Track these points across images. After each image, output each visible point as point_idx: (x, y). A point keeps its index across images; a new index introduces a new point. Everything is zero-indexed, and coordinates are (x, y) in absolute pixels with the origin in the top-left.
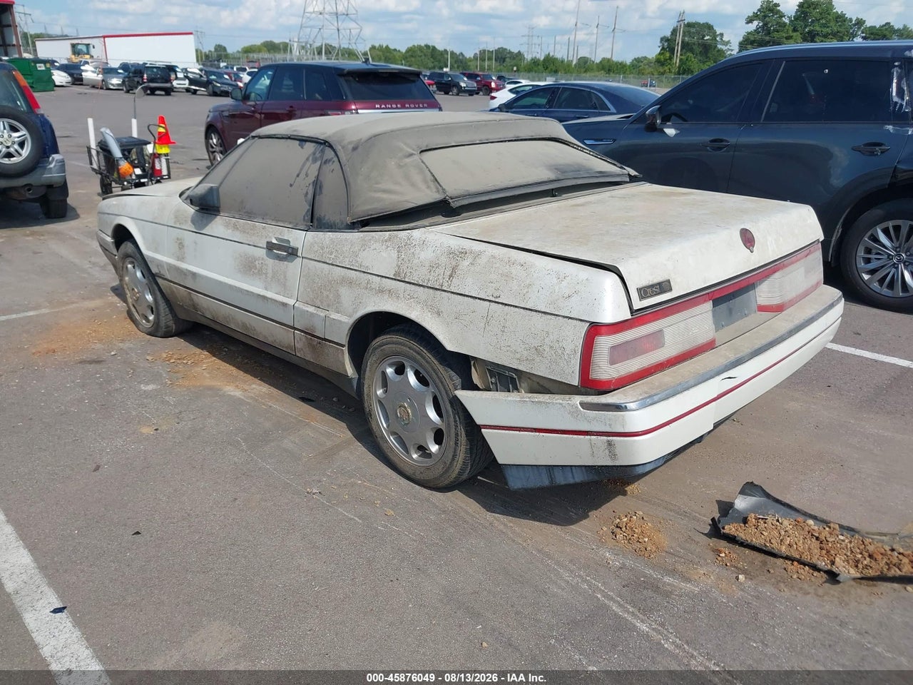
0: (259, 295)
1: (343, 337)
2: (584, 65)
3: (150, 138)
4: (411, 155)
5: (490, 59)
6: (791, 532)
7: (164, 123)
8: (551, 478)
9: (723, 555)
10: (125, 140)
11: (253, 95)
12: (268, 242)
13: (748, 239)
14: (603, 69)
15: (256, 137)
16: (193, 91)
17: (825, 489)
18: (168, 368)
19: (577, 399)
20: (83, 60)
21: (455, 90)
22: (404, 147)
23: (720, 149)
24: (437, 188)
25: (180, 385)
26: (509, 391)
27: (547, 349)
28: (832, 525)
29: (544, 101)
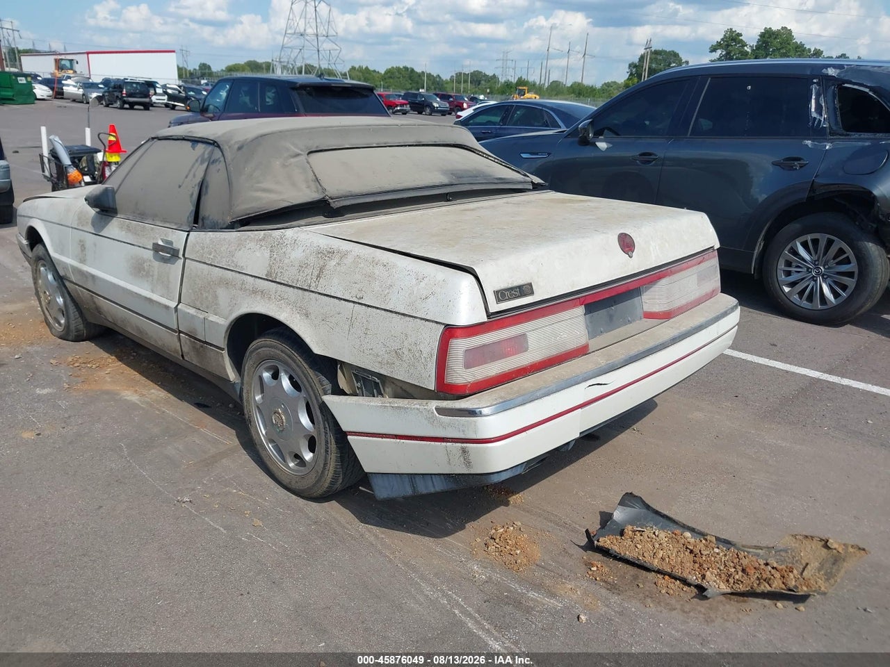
0: (146, 298)
1: (220, 339)
2: (556, 89)
3: (102, 147)
4: (298, 155)
5: (465, 81)
6: (665, 545)
7: (115, 132)
8: (414, 487)
9: (594, 569)
10: (76, 148)
11: (211, 107)
12: (154, 244)
13: (627, 244)
14: (573, 92)
15: (155, 138)
16: (171, 106)
17: (712, 501)
18: (70, 372)
19: (434, 404)
20: (66, 75)
21: (428, 110)
22: (292, 147)
23: (649, 162)
24: (317, 188)
25: (78, 389)
26: (374, 396)
27: (406, 353)
28: (708, 538)
29: (497, 119)
